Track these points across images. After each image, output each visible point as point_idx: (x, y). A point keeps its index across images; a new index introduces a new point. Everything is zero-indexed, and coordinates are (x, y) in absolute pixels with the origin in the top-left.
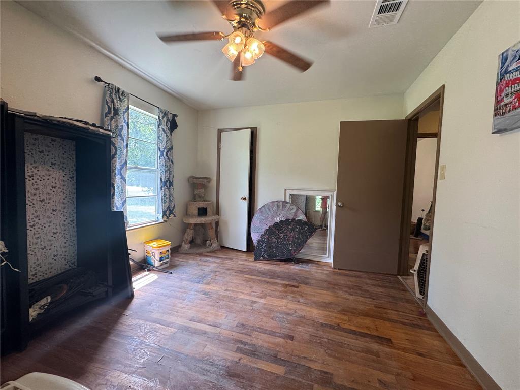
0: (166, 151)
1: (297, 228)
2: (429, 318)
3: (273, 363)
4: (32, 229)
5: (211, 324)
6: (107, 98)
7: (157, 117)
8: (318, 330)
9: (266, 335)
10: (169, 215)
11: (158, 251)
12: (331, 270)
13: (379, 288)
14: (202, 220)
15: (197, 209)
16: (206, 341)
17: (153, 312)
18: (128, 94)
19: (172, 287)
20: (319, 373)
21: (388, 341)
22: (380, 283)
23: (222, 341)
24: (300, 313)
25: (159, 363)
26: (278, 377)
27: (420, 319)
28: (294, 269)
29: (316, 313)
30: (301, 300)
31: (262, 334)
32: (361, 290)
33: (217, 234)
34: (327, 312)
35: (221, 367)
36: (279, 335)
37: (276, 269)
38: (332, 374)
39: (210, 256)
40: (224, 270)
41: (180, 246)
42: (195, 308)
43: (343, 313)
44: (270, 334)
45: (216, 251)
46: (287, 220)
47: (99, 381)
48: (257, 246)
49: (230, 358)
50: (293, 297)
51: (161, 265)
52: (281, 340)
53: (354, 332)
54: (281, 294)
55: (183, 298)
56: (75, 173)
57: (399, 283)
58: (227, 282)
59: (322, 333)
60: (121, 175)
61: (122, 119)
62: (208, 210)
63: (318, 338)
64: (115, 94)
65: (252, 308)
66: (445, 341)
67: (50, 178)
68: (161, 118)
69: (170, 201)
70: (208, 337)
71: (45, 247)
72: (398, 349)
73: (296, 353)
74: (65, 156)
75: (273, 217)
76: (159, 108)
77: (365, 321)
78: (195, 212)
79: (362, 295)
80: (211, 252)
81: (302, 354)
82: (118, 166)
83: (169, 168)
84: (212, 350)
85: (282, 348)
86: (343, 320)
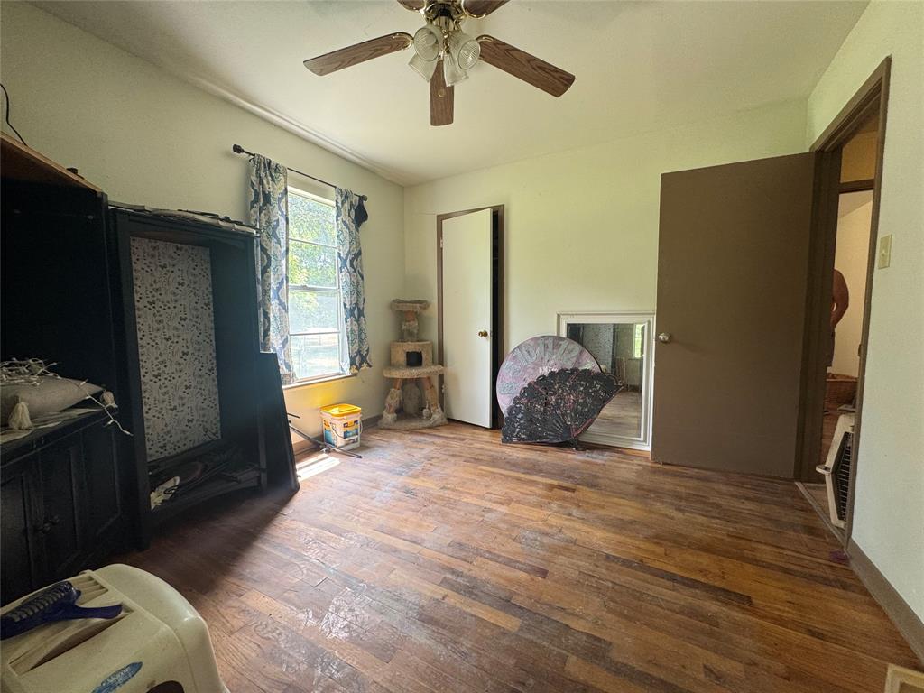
0: (350, 257)
1: (582, 386)
2: (854, 566)
3: (501, 610)
4: (157, 380)
5: (408, 538)
6: (252, 178)
7: (334, 203)
8: (597, 566)
9: (498, 565)
10: (360, 364)
11: (339, 422)
12: (649, 464)
13: (746, 502)
14: (414, 373)
15: (405, 355)
16: (395, 563)
17: (323, 513)
18: (284, 168)
19: (358, 478)
20: (584, 638)
21: (744, 601)
22: (751, 494)
23: (421, 566)
24: (569, 534)
25: (318, 587)
26: (504, 633)
27: (832, 566)
28: (572, 459)
29: (599, 538)
30: (576, 512)
31: (491, 563)
32: (704, 503)
33: (442, 399)
34: (623, 538)
35: (410, 605)
36: (520, 566)
37: (540, 459)
38: (610, 644)
39: (428, 434)
40: (447, 457)
41: (380, 417)
42: (387, 512)
43: (658, 541)
44: (504, 564)
45: (437, 426)
46: (563, 371)
47: (230, 602)
48: (508, 418)
49: (428, 594)
50: (562, 507)
51: (347, 444)
52: (523, 575)
53: (672, 578)
54: (539, 499)
55: (371, 496)
56: (211, 296)
57: (797, 495)
58: (448, 475)
59: (604, 571)
60: (279, 299)
61: (276, 210)
62: (424, 356)
63: (593, 580)
64: (265, 171)
65: (481, 519)
66: (885, 616)
67: (178, 305)
68: (340, 205)
69: (361, 341)
70: (399, 558)
71: (175, 408)
72: (764, 617)
73: (546, 598)
74: (196, 272)
75: (536, 365)
76: (335, 187)
77: (699, 560)
78: (402, 359)
79: (705, 514)
80: (429, 428)
81: (558, 603)
82: (274, 285)
83: (357, 288)
84: (402, 578)
85: (522, 589)
86: (653, 552)
